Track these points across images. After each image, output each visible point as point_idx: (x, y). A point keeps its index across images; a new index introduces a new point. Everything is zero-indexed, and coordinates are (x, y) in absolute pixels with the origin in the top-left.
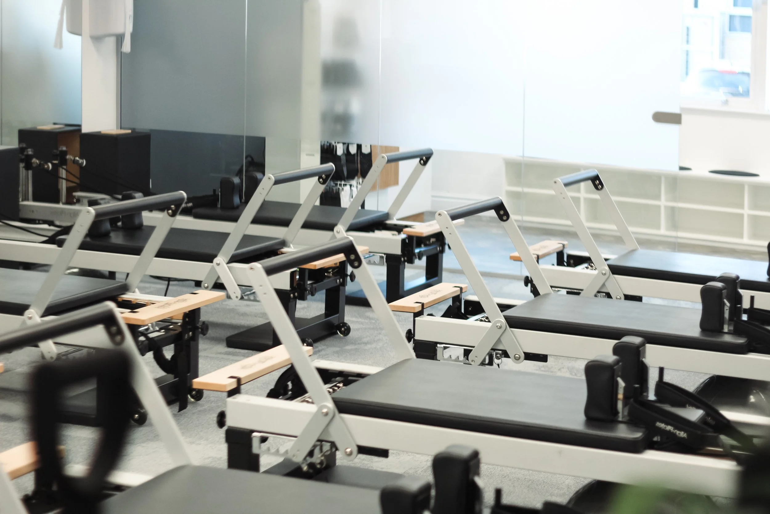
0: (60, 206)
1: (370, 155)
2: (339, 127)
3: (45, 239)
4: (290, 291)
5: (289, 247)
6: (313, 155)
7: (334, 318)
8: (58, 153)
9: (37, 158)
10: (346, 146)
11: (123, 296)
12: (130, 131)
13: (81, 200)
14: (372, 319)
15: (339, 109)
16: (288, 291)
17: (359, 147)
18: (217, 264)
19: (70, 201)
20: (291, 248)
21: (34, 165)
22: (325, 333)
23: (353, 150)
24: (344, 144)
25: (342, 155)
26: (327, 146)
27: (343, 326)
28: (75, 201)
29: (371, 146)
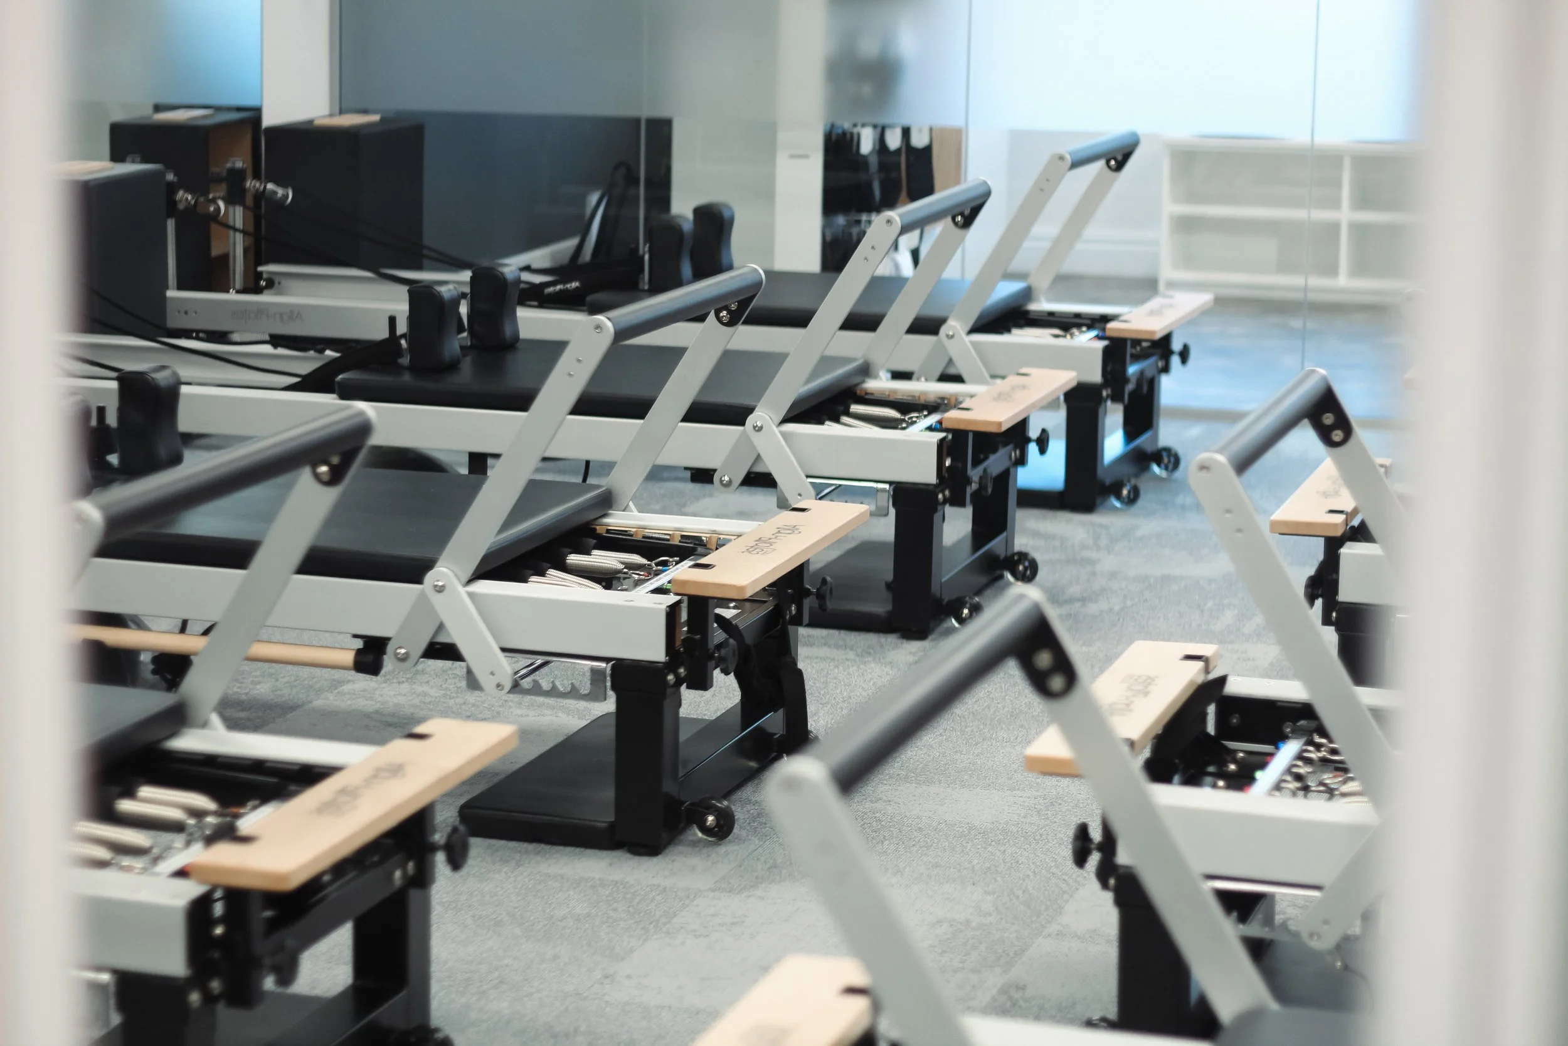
0: (232, 296)
1: (928, 150)
2: (867, 90)
3: (294, 380)
4: (936, 486)
5: (876, 377)
6: (806, 157)
7: (996, 545)
8: (224, 174)
9: (188, 190)
10: (879, 130)
11: (606, 520)
12: (375, 118)
13: (276, 282)
14: (1053, 537)
15: (869, 48)
16: (932, 487)
17: (906, 132)
18: (754, 427)
19: (254, 285)
20: (881, 379)
21: (181, 207)
22: (983, 580)
23: (894, 141)
24: (875, 127)
25: (871, 153)
26: (838, 135)
27: (1019, 562)
28: (263, 283)
29: (931, 130)
